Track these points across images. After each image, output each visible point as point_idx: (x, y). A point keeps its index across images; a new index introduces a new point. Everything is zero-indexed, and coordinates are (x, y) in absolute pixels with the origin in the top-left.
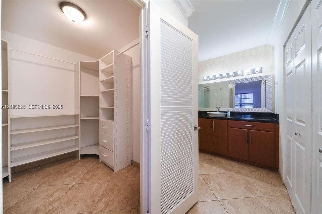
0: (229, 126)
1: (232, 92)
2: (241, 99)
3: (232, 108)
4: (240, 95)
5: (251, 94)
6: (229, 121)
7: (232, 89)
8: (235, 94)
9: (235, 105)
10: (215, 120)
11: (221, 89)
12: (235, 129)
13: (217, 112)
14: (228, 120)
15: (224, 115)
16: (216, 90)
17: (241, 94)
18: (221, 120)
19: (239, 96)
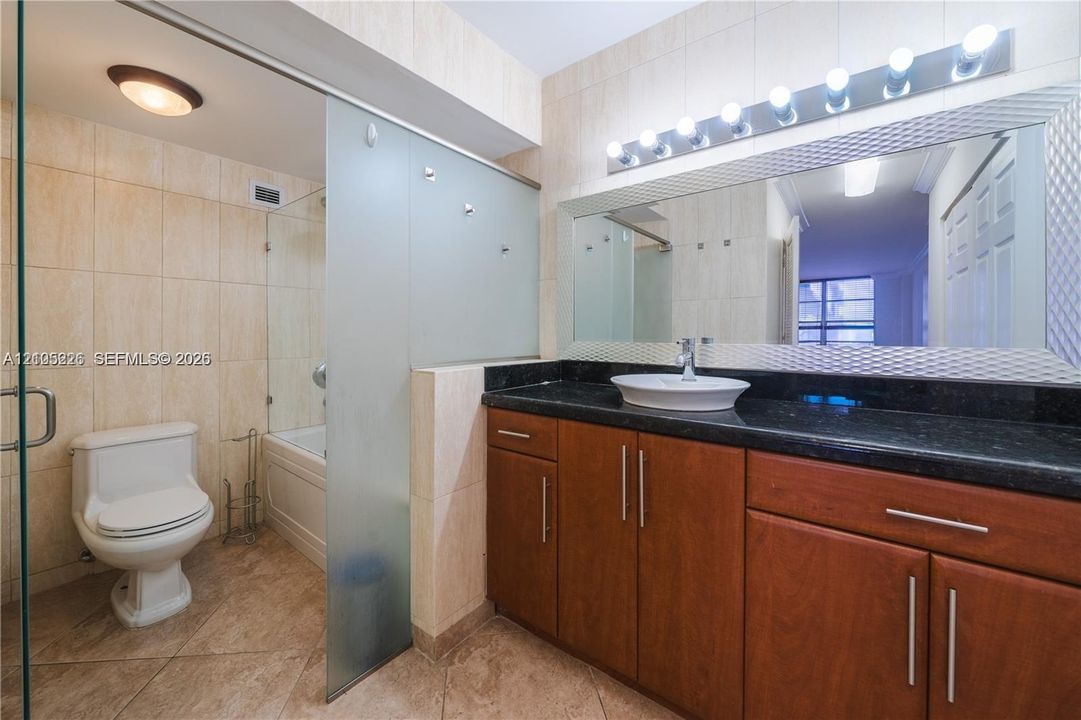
0: (754, 499)
1: (784, 263)
2: (824, 301)
3: (781, 348)
4: (820, 284)
5: (866, 281)
6: (754, 454)
7: (785, 247)
8: (801, 282)
9: (800, 328)
10: (652, 437)
11: (727, 243)
12: (806, 527)
13: (679, 370)
14: (747, 447)
15: (725, 400)
16: (701, 246)
17: (824, 281)
18: (698, 445)
19: (816, 288)
